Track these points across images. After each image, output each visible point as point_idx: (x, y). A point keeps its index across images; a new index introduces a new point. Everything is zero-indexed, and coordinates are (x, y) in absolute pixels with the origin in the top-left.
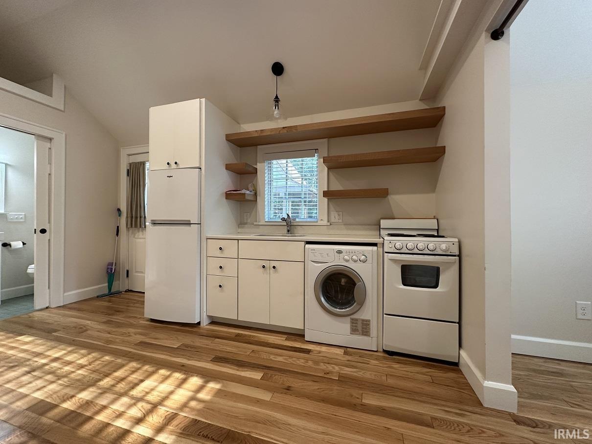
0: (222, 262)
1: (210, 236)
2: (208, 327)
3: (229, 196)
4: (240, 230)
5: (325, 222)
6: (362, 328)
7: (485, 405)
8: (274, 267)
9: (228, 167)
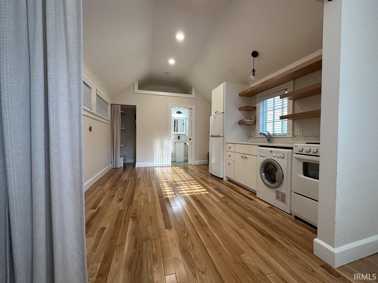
0: (230, 153)
1: (227, 142)
2: (226, 181)
3: (241, 123)
4: (248, 140)
5: (291, 135)
6: (282, 197)
7: (314, 253)
8: (246, 157)
9: (240, 109)
